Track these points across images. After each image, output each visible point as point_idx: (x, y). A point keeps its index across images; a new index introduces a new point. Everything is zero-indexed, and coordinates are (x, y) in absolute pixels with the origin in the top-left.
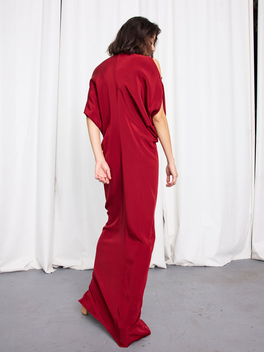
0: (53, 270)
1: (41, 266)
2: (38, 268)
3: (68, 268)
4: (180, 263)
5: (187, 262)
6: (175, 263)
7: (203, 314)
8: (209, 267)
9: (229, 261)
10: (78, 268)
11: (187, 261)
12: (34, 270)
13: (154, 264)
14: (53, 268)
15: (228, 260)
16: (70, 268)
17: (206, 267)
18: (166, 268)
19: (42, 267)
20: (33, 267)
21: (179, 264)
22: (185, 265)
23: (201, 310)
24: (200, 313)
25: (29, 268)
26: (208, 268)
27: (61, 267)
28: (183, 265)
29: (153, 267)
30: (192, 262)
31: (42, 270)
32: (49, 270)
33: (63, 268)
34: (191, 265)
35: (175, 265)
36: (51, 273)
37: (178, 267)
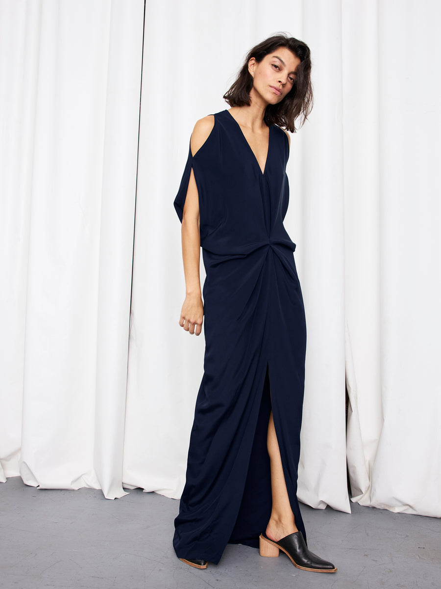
0: (121, 494)
1: (100, 484)
2: (97, 487)
3: (153, 492)
4: (387, 505)
5: (400, 504)
6: (374, 503)
11: (400, 501)
13: (322, 502)
14: (124, 488)
16: (157, 492)
18: (350, 512)
19: (101, 486)
20: (89, 484)
21: (382, 507)
22: (397, 510)
25: (83, 485)
27: (141, 489)
28: (391, 510)
29: (323, 507)
30: (411, 504)
31: (101, 492)
32: (113, 494)
33: (144, 491)
34: (410, 511)
35: (374, 508)
36: (115, 498)
37: (381, 513)
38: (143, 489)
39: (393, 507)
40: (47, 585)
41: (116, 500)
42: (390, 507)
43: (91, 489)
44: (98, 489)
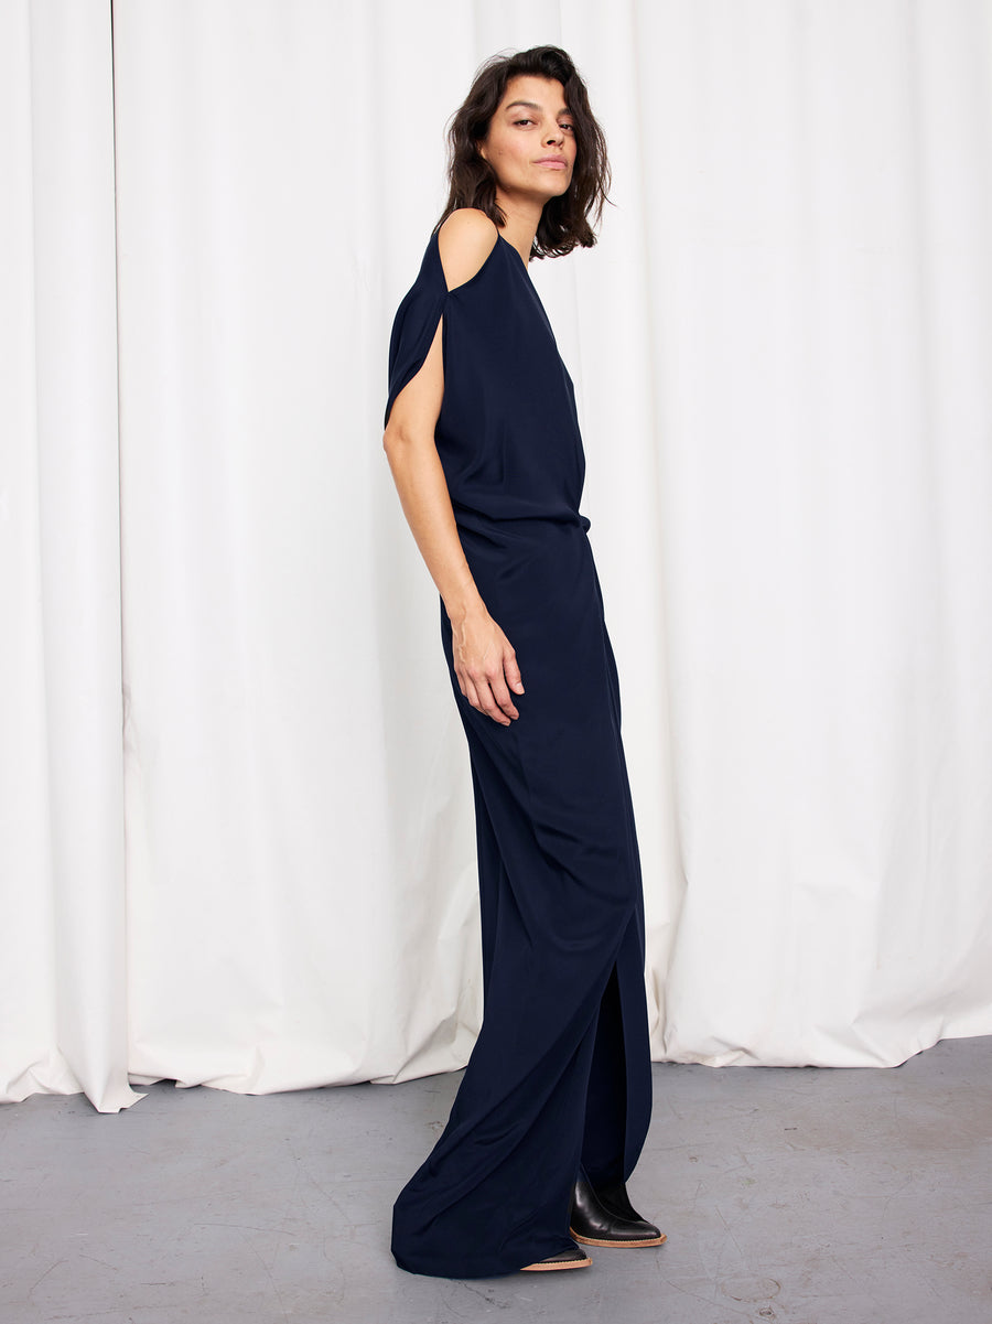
0: (130, 1098)
1: (78, 1080)
2: (68, 1089)
3: (199, 1086)
4: (694, 1053)
5: (727, 1050)
6: (673, 1054)
7: (783, 1307)
8: (828, 1072)
9: (928, 1044)
10: (238, 1086)
11: (726, 1045)
12: (53, 1097)
14: (132, 1086)
15: (921, 1038)
16: (206, 1085)
17: (816, 1073)
19: (81, 1085)
20: (45, 1085)
22: (718, 1062)
23: (776, 1289)
24: (766, 1305)
25: (31, 1088)
26: (823, 1077)
27: (169, 1083)
28: (707, 1063)
30: (748, 1048)
31: (84, 1099)
32: (112, 1099)
33: (177, 1086)
34: (746, 1061)
35: (672, 1063)
36: (122, 1109)
37: (690, 1071)
38: (174, 1082)
39: (711, 1056)
40: (56, 1317)
41: (123, 1112)
42: (705, 1057)
43: (53, 1095)
44: (68, 1093)
